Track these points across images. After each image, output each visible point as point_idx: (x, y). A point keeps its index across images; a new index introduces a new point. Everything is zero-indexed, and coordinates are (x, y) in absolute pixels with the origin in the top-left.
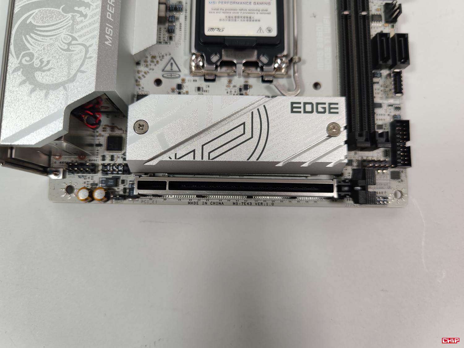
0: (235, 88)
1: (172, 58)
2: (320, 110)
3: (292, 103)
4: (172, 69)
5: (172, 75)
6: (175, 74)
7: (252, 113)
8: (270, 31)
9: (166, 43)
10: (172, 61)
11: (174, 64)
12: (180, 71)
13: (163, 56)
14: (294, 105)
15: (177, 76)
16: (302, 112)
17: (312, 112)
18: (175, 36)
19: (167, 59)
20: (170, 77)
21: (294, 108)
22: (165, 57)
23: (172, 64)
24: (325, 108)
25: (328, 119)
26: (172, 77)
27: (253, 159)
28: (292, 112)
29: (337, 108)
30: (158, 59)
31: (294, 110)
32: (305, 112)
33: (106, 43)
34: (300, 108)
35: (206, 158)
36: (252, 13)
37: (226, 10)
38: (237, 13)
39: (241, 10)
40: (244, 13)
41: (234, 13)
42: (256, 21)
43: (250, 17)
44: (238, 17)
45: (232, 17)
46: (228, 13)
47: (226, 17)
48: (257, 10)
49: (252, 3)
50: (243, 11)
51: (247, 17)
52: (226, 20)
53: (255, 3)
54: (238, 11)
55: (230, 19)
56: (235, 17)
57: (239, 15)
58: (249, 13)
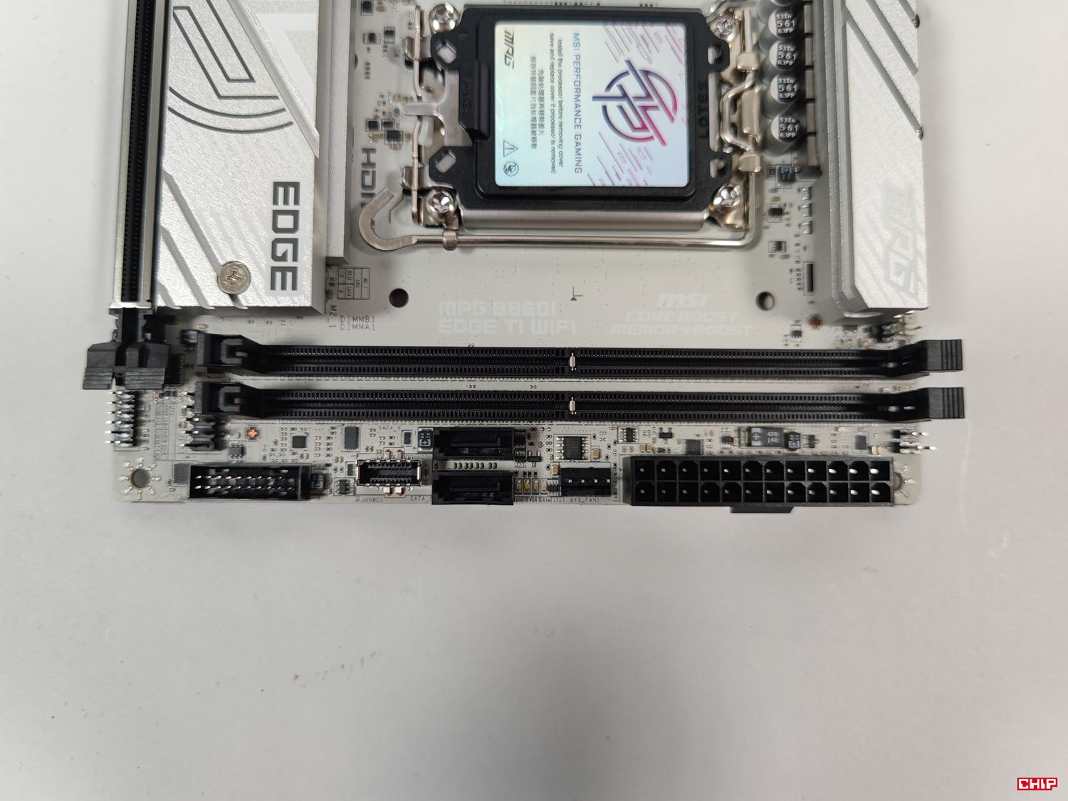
0: (393, 111)
2: (281, 248)
3: (296, 185)
7: (276, 97)
8: (508, 169)
14: (292, 190)
16: (276, 208)
17: (276, 229)
21: (286, 189)
24: (284, 258)
25: (258, 264)
27: (171, 100)
28: (276, 185)
29: (283, 287)
31: (281, 190)
32: (276, 214)
34: (286, 202)
36: (553, 131)
37: (560, 72)
38: (553, 97)
39: (560, 105)
40: (553, 111)
41: (552, 89)
42: (534, 139)
43: (542, 126)
44: (542, 99)
45: (541, 85)
46: (552, 75)
47: (542, 72)
48: (561, 141)
49: (578, 131)
50: (557, 109)
51: (542, 119)
52: (534, 72)
53: (578, 137)
54: (557, 98)
55: (536, 78)
56: (542, 93)
57: (548, 102)
58: (553, 123)
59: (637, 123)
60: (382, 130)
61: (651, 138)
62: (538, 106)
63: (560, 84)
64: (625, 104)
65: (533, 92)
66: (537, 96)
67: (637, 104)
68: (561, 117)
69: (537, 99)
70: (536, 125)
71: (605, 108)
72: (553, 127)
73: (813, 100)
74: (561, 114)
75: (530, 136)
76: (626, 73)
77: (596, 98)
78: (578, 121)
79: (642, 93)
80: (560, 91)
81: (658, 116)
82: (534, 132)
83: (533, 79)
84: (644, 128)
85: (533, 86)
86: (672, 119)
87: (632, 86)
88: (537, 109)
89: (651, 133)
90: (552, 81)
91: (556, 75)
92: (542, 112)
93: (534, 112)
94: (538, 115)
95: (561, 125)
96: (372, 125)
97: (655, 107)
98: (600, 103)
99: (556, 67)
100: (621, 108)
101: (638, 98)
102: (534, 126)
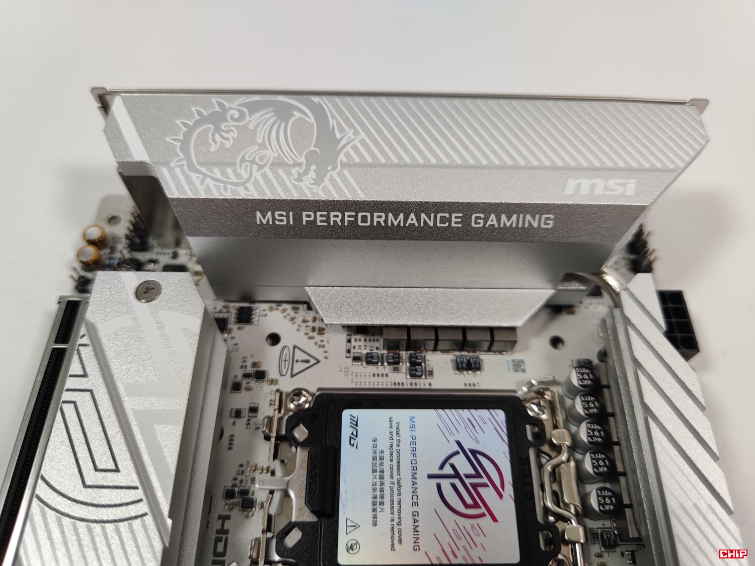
0: (249, 482)
1: (318, 362)
4: (297, 361)
5: (287, 363)
6: (288, 367)
8: (350, 548)
9: (349, 351)
10: (313, 361)
11: (307, 365)
12: (292, 376)
13: (324, 346)
15: (284, 372)
18: (362, 364)
19: (318, 353)
20: (284, 358)
22: (322, 350)
23: (307, 361)
26: (283, 363)
27: (42, 490)
30: (318, 338)
33: (258, 214)
35: (66, 396)
36: (392, 508)
37: (398, 452)
38: (392, 476)
39: (399, 483)
40: (392, 490)
41: (391, 468)
42: (375, 517)
43: (382, 504)
44: (382, 478)
45: (382, 464)
46: (391, 454)
47: (382, 452)
48: (400, 518)
49: (415, 508)
50: (396, 487)
51: (382, 497)
52: (375, 452)
53: (415, 514)
54: (396, 476)
55: (378, 459)
56: (382, 471)
57: (387, 480)
58: (392, 501)
59: (469, 501)
60: (238, 499)
61: (483, 515)
62: (378, 483)
63: (398, 462)
64: (457, 482)
65: (374, 471)
66: (378, 474)
67: (468, 481)
68: (399, 495)
69: (378, 477)
70: (377, 503)
71: (439, 487)
72: (392, 504)
73: (624, 474)
74: (399, 491)
75: (371, 514)
76: (457, 453)
77: (430, 477)
78: (415, 498)
79: (472, 472)
80: (398, 469)
81: (488, 494)
82: (374, 510)
83: (374, 458)
84: (476, 506)
85: (374, 465)
86: (501, 496)
87: (463, 466)
88: (378, 487)
89: (483, 510)
90: (391, 460)
91: (395, 454)
92: (382, 490)
93: (375, 490)
94: (378, 493)
95: (399, 502)
96: (229, 494)
97: (485, 485)
98: (435, 481)
99: (395, 447)
100: (454, 486)
101: (468, 476)
102: (374, 504)
